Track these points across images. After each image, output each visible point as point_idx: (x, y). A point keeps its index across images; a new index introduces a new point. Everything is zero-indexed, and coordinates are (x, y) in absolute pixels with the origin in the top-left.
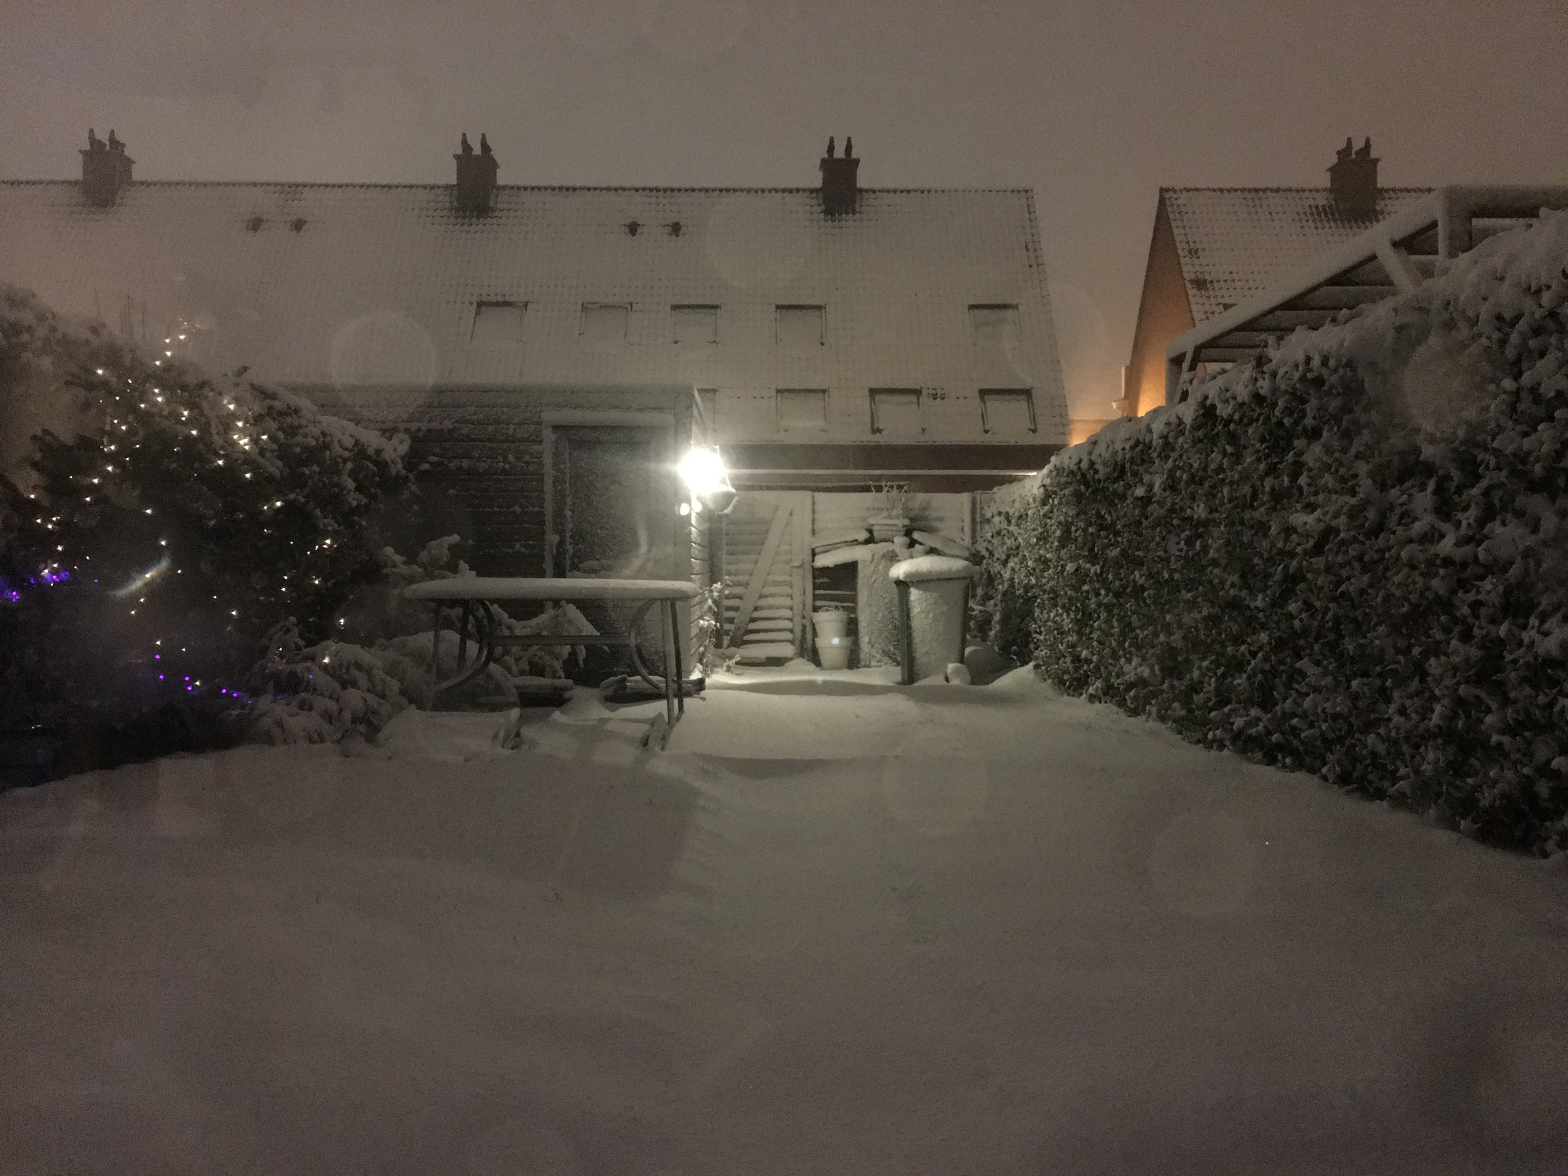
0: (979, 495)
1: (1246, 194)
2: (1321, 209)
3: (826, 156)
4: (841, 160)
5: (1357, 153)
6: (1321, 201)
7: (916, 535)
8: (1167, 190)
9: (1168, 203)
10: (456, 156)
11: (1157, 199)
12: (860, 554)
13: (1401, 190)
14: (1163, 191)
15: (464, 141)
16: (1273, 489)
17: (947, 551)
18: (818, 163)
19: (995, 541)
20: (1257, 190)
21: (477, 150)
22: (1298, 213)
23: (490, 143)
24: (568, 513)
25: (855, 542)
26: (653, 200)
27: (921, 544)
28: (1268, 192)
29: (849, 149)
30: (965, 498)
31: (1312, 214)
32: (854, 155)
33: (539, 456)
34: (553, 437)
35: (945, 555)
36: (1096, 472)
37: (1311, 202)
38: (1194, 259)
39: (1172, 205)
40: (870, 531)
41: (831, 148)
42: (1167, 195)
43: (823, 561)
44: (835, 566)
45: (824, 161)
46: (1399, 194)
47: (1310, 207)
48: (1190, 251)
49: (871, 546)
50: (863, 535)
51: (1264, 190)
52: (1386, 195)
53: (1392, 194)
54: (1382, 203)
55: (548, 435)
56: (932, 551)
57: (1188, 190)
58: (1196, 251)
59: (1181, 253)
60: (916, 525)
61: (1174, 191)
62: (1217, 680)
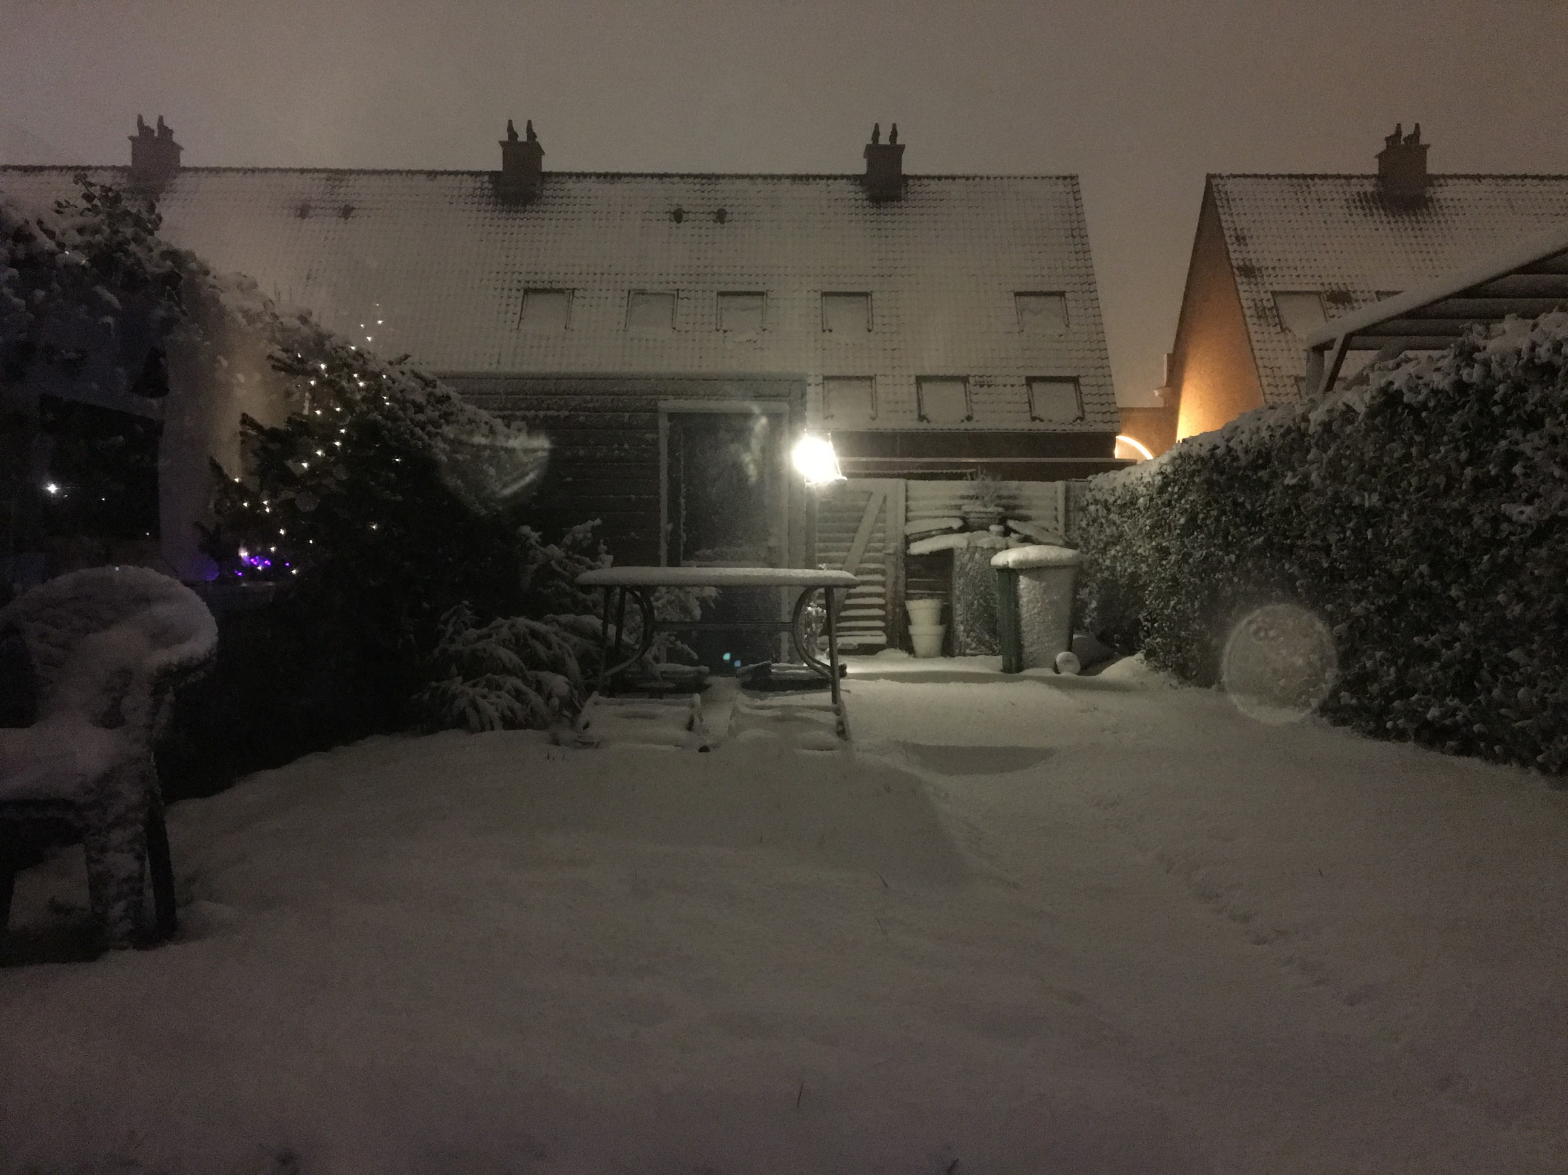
0: (1076, 484)
1: (1294, 181)
2: (1369, 197)
3: (871, 142)
4: (885, 147)
5: (1405, 139)
6: (1369, 187)
7: (1011, 524)
8: (1214, 176)
9: (1215, 189)
10: (502, 144)
11: (1204, 184)
12: (956, 541)
13: (1451, 177)
14: (1210, 177)
15: (510, 129)
16: (1475, 478)
17: (1041, 539)
18: (863, 149)
19: (1092, 530)
20: (1304, 177)
21: (522, 137)
22: (1347, 200)
23: (535, 129)
24: (683, 501)
25: (949, 531)
26: (698, 187)
27: (1016, 532)
28: (1316, 179)
29: (894, 135)
30: (1060, 485)
31: (1361, 201)
32: (899, 142)
33: (655, 443)
34: (668, 424)
35: (1039, 543)
36: (1236, 459)
37: (1359, 189)
38: (1242, 246)
39: (1219, 192)
40: (963, 519)
41: (876, 134)
42: (1214, 182)
43: (918, 548)
44: (931, 553)
45: (868, 148)
46: (1449, 181)
47: (1358, 193)
48: (1237, 238)
49: (967, 534)
50: (956, 524)
51: (1312, 177)
52: (1436, 182)
53: (1442, 181)
54: (1431, 189)
55: (664, 423)
56: (1026, 540)
57: (1235, 176)
58: (1244, 238)
59: (1228, 240)
60: (1009, 513)
61: (1221, 177)
62: (1398, 670)
